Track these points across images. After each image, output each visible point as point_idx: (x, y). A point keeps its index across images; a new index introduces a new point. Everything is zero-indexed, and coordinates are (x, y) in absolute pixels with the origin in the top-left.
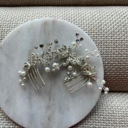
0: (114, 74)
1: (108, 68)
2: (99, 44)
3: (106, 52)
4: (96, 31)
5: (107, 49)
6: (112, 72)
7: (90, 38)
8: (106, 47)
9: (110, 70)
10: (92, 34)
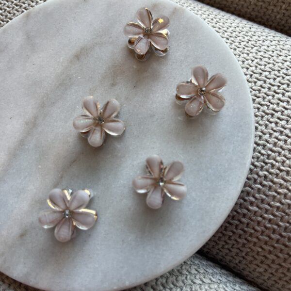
0: (270, 221)
1: (259, 190)
2: (264, 115)
3: (275, 144)
4: (272, 81)
5: (283, 137)
6: (267, 211)
7: (249, 90)
8: (281, 132)
9: (263, 201)
10: (259, 83)
